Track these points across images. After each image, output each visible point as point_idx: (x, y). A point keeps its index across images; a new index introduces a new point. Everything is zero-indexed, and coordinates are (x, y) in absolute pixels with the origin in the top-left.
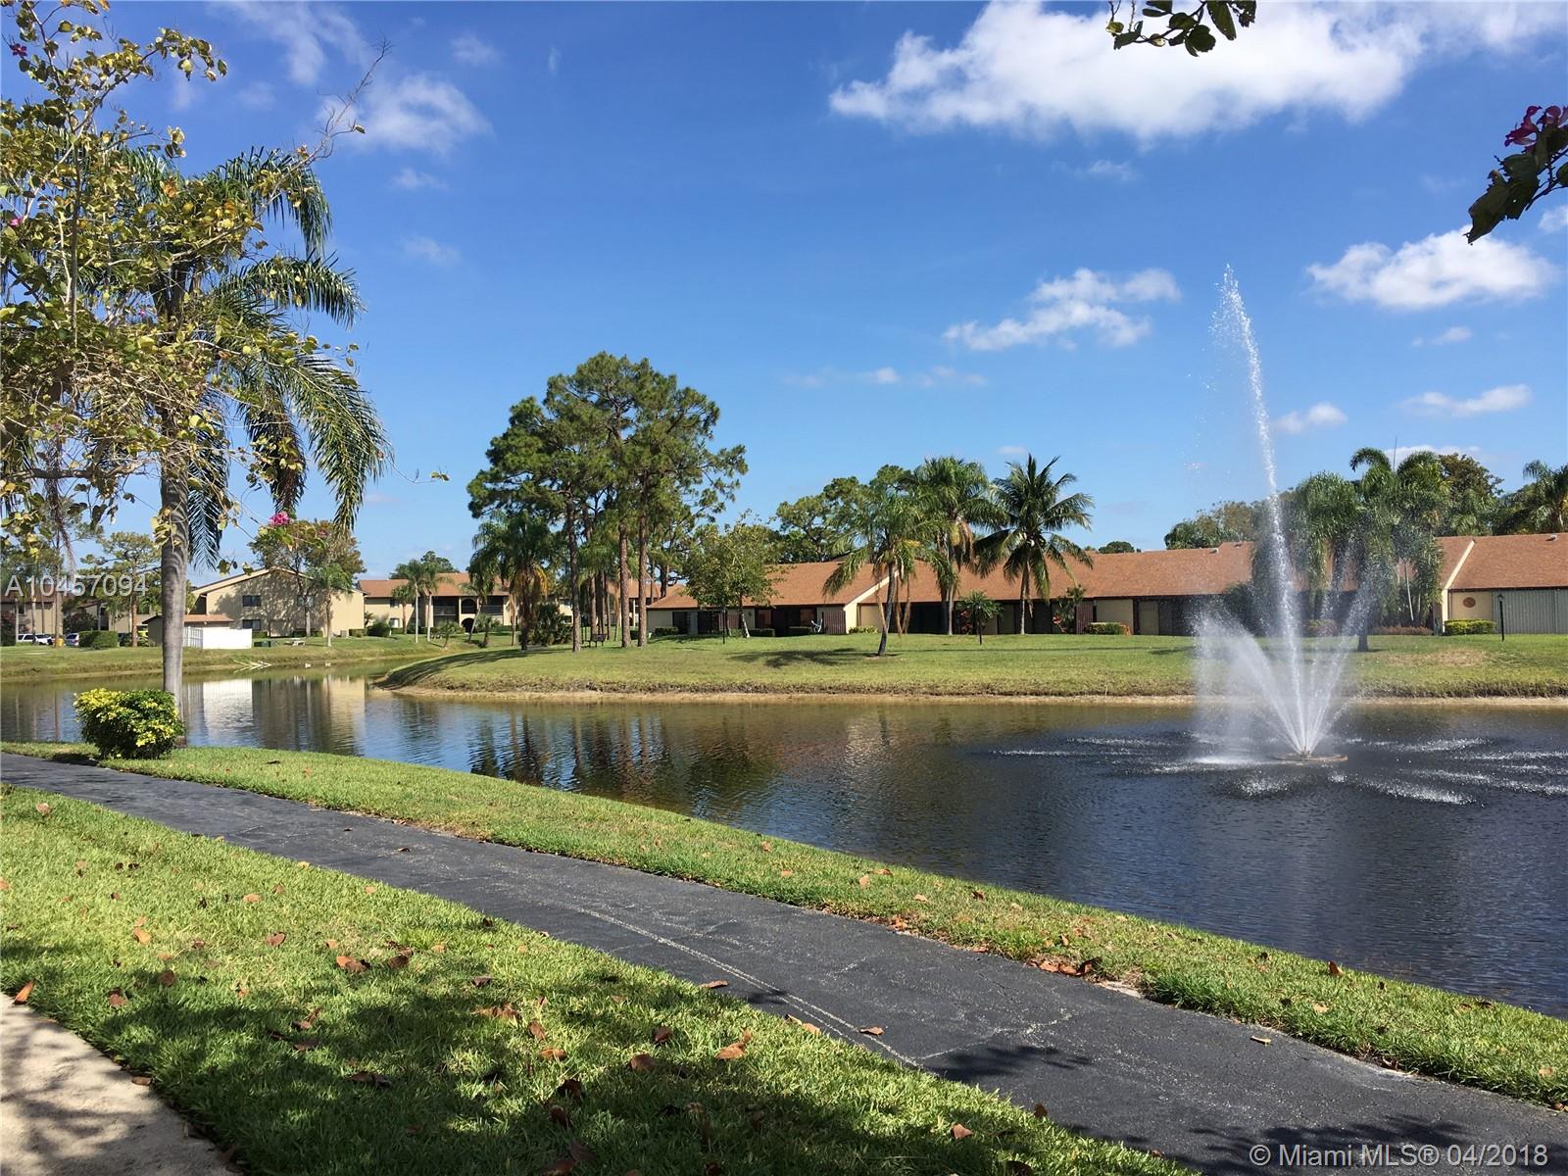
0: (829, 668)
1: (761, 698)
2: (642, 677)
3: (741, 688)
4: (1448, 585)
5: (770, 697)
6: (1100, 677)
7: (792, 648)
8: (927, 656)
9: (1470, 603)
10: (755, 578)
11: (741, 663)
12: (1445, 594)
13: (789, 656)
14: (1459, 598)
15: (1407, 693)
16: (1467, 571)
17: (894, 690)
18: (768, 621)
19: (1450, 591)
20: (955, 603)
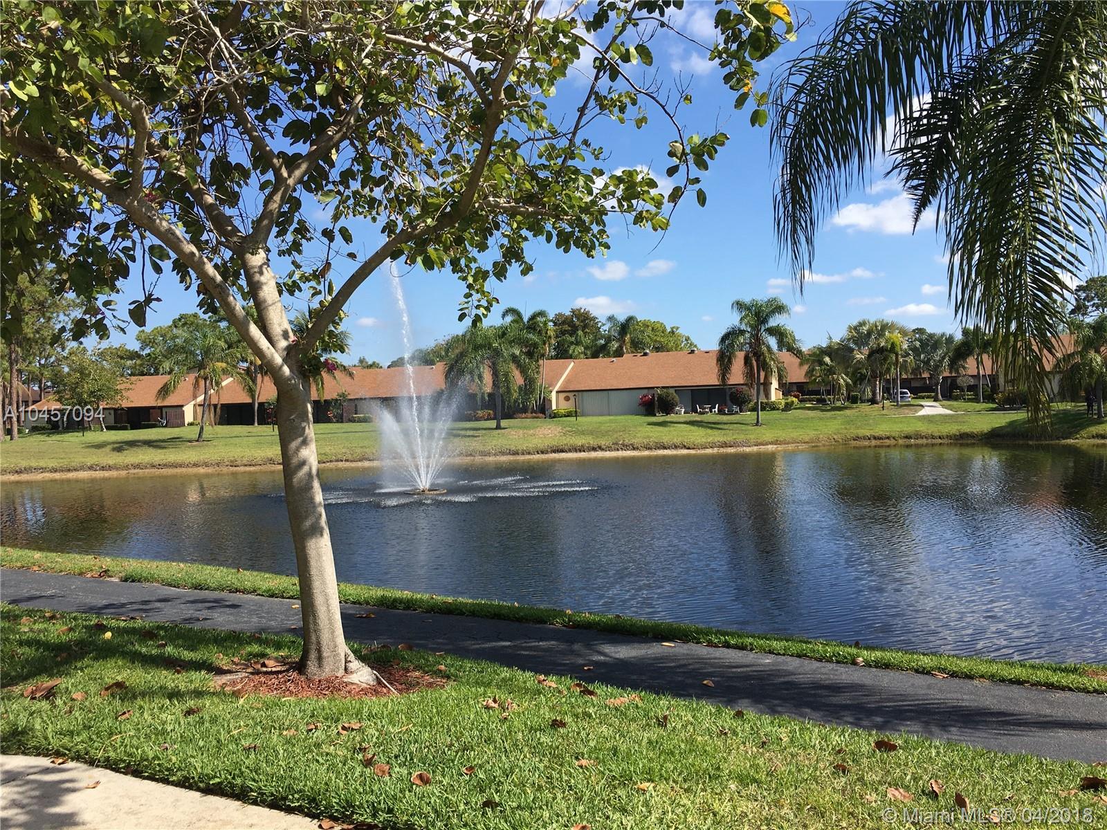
0: (160, 451)
1: (107, 474)
2: (11, 463)
3: (91, 468)
4: (557, 388)
5: (114, 473)
6: (344, 451)
7: (136, 438)
8: (232, 441)
9: (567, 399)
10: (108, 388)
11: (93, 449)
12: (554, 395)
13: (132, 444)
14: (562, 396)
15: (515, 453)
16: (568, 381)
17: (206, 465)
18: (125, 418)
19: (557, 392)
20: (259, 404)
